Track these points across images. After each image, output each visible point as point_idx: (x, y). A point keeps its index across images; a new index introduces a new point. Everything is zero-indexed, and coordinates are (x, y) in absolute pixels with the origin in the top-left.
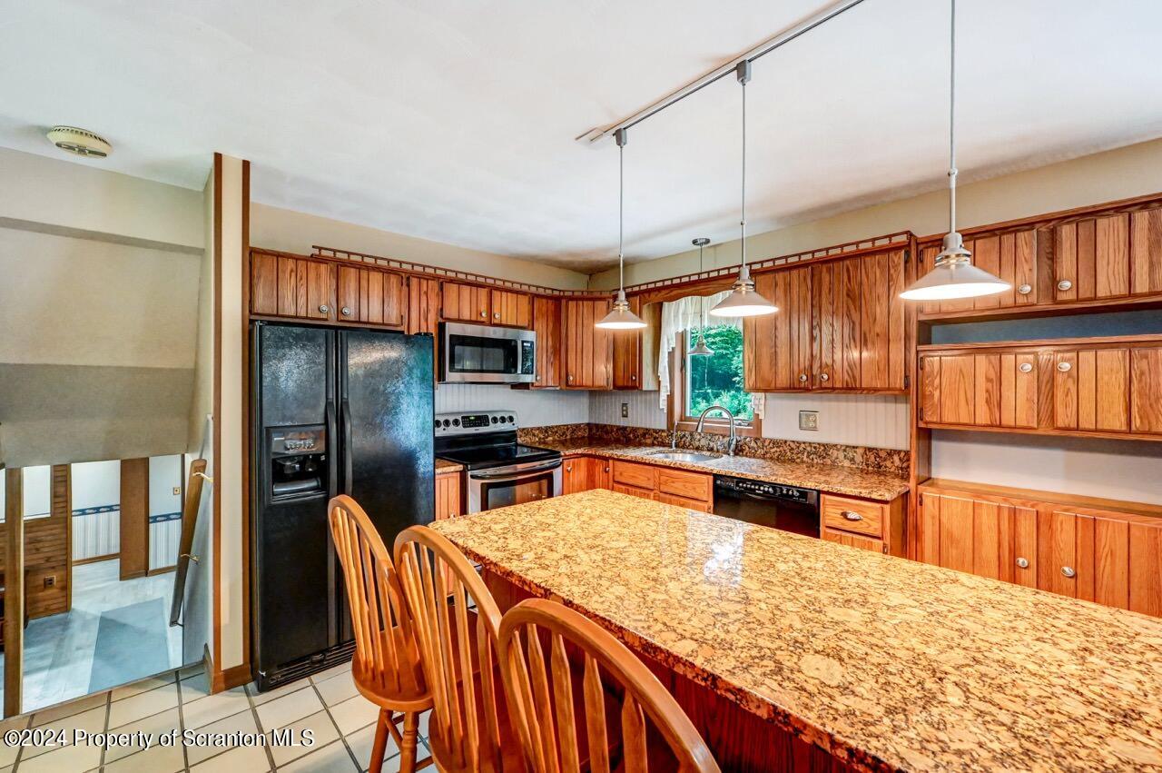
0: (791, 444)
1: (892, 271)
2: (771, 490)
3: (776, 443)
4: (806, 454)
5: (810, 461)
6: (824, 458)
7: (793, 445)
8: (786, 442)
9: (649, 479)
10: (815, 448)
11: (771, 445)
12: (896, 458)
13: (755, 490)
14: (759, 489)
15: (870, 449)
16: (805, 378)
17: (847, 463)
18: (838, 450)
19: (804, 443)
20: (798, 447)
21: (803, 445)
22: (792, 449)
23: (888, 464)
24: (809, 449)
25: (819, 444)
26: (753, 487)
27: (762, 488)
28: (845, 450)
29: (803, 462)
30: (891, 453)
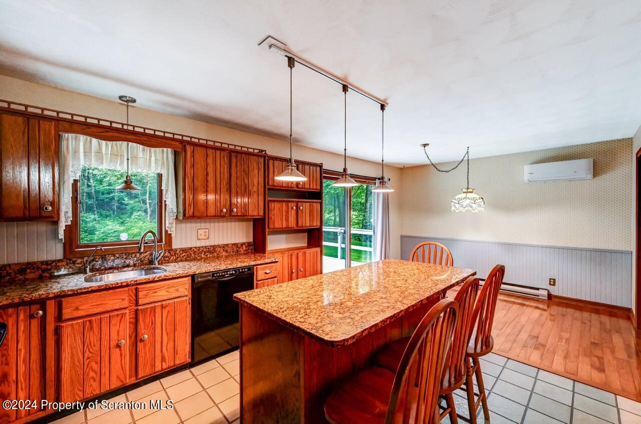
0: (195, 249)
1: (260, 165)
2: (234, 272)
3: (184, 250)
4: (203, 253)
5: (205, 257)
6: (213, 253)
7: (195, 250)
8: (191, 248)
9: (123, 300)
10: (208, 249)
11: (181, 252)
12: (244, 246)
13: (225, 275)
14: (227, 274)
15: (234, 244)
16: (225, 210)
17: (224, 254)
18: (220, 247)
19: (202, 247)
20: (199, 250)
21: (201, 249)
22: (195, 252)
23: (241, 249)
24: (205, 250)
25: (211, 246)
26: (223, 274)
27: (229, 273)
28: (223, 247)
29: (202, 258)
30: (242, 244)
